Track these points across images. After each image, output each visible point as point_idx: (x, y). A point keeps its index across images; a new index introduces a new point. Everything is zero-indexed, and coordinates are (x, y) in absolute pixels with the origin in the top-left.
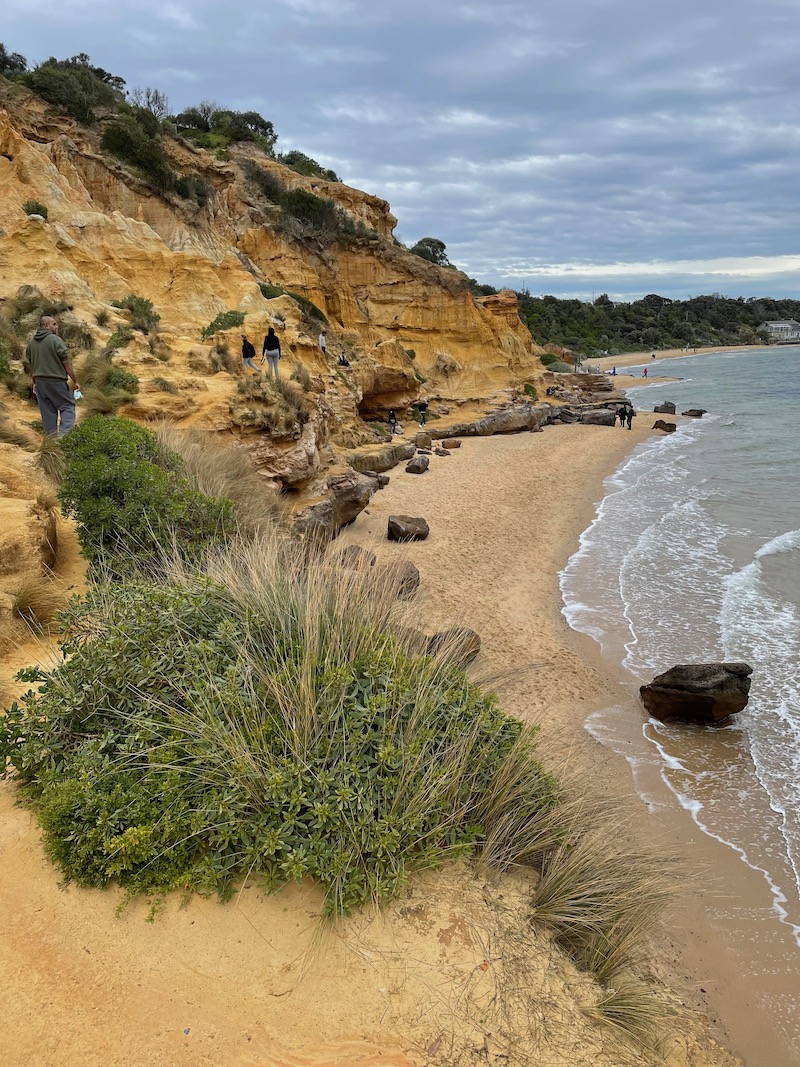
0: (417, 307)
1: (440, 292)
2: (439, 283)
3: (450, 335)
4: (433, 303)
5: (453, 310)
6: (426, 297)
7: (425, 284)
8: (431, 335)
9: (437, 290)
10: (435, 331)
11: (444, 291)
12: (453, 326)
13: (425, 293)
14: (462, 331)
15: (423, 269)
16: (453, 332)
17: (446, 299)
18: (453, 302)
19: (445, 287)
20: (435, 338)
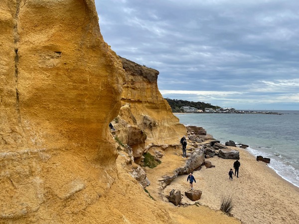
0: (128, 87)
1: (141, 80)
2: (141, 74)
3: (147, 104)
4: (137, 85)
5: (150, 90)
6: (133, 82)
7: (133, 75)
8: (136, 104)
9: (140, 78)
10: (139, 102)
11: (144, 79)
12: (149, 99)
13: (132, 80)
14: (156, 102)
15: (131, 66)
16: (150, 103)
17: (145, 84)
18: (149, 86)
19: (146, 77)
20: (139, 106)
